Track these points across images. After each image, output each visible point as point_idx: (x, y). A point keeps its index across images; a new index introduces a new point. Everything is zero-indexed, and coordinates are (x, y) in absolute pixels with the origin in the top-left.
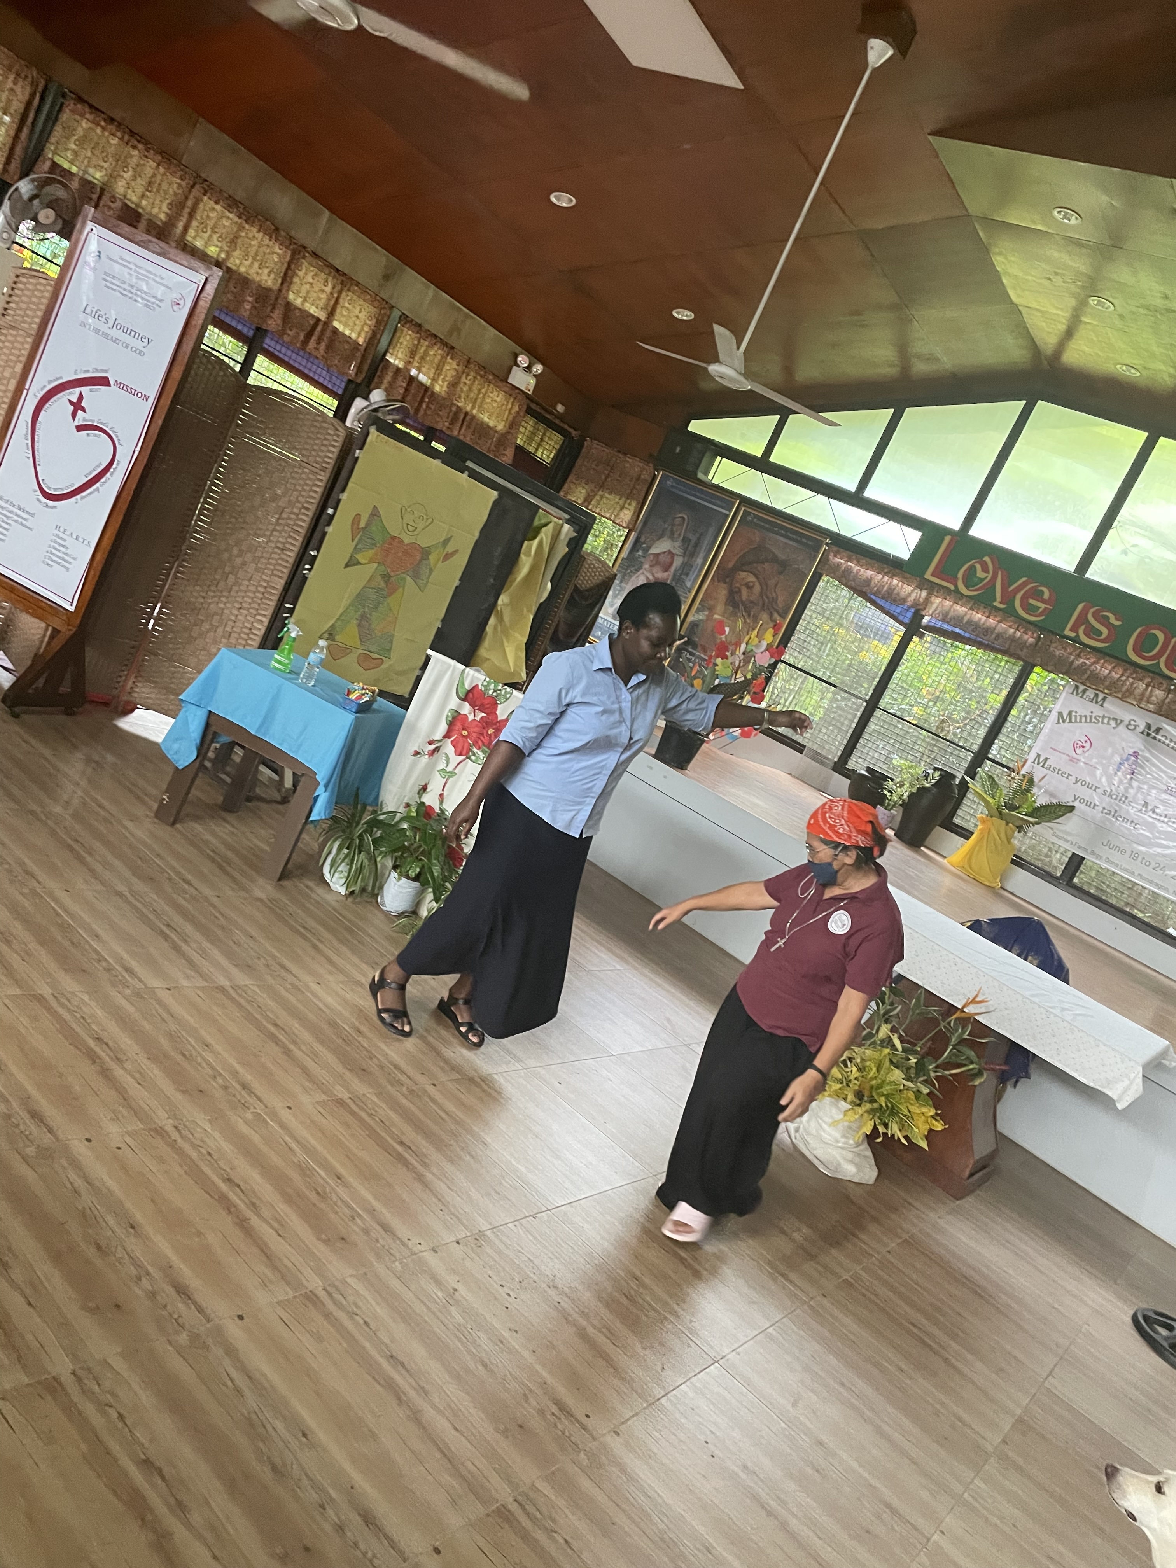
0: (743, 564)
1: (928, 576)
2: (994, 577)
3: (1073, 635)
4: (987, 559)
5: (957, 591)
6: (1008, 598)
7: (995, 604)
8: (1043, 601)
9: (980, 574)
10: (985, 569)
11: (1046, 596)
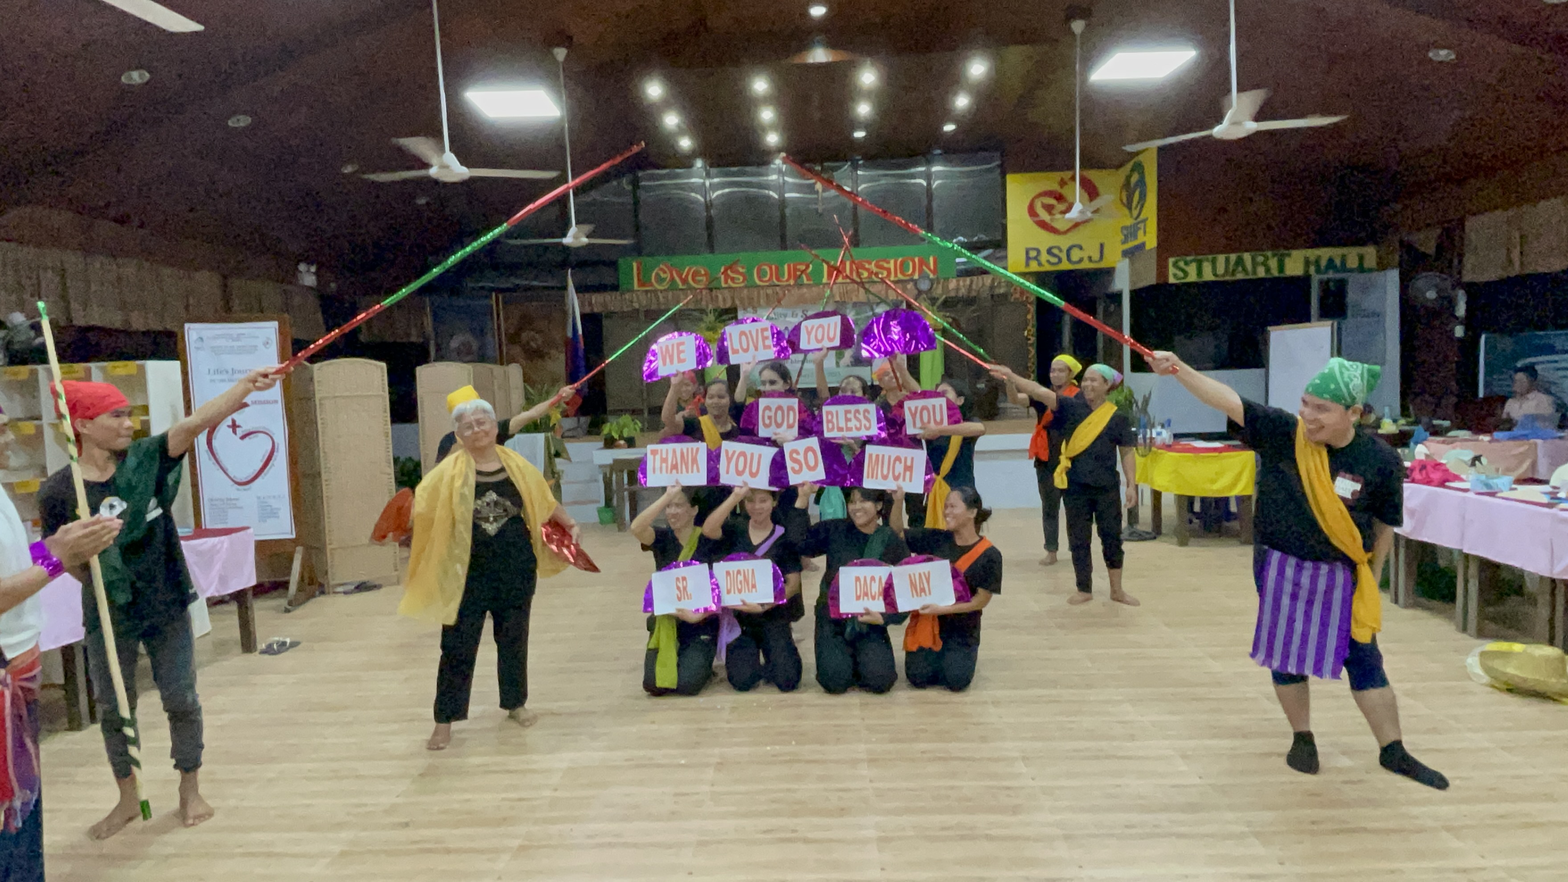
0: (520, 330)
1: (636, 287)
2: (672, 275)
3: (726, 286)
4: (661, 266)
5: (655, 291)
6: (685, 281)
7: (681, 286)
8: (702, 275)
9: (663, 275)
10: (665, 272)
11: (703, 272)
